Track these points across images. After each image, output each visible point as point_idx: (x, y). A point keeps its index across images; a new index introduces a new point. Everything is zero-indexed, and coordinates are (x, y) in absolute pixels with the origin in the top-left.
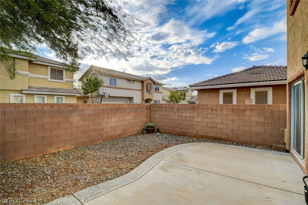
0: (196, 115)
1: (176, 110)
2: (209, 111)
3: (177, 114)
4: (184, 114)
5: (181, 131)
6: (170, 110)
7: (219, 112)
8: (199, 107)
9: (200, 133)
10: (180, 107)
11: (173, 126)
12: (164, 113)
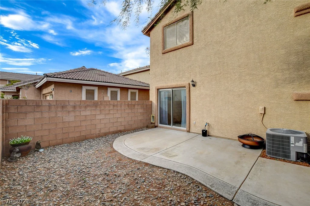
0: (98, 112)
1: (71, 109)
2: (111, 107)
3: (72, 114)
4: (83, 113)
5: (79, 135)
6: (59, 109)
7: (119, 108)
8: (102, 103)
9: (103, 131)
10: (78, 104)
11: (64, 132)
12: (46, 115)
